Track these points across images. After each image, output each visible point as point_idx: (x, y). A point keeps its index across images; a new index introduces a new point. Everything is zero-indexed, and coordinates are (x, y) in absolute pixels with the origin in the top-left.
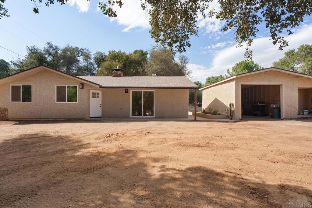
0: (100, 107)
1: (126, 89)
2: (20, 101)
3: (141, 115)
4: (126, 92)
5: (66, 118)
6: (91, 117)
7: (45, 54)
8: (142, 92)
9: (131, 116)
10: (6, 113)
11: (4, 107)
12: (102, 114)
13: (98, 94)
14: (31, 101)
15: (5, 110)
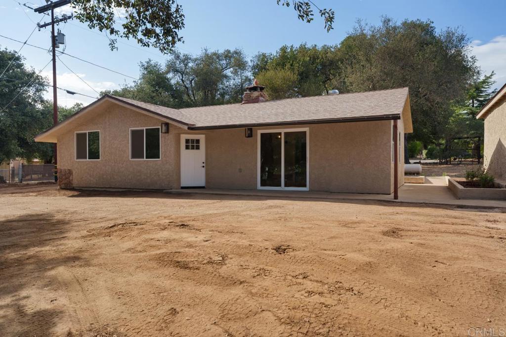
0: (203, 167)
1: (249, 130)
2: (86, 158)
3: (280, 185)
4: (250, 135)
5: (144, 188)
6: (183, 188)
7: (168, 72)
8: (279, 133)
9: (259, 187)
10: (71, 178)
11: (69, 169)
12: (207, 182)
13: (198, 141)
14: (99, 158)
15: (70, 173)
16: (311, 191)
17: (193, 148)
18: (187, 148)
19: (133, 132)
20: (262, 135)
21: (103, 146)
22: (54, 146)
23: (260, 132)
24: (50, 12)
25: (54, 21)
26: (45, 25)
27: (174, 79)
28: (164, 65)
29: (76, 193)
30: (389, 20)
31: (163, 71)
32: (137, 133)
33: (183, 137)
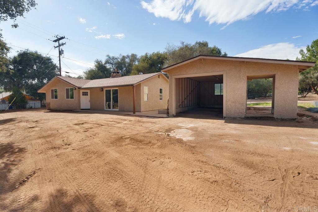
0: (89, 102)
1: (102, 89)
2: (54, 99)
3: (111, 108)
4: (102, 91)
6: (81, 109)
7: (105, 64)
8: (111, 90)
9: (105, 109)
10: (50, 106)
11: (49, 102)
12: (91, 107)
13: (87, 93)
14: (57, 98)
15: (50, 104)
16: (119, 111)
17: (85, 95)
18: (83, 95)
19: (67, 89)
20: (106, 90)
21: (58, 94)
22: (44, 94)
23: (105, 89)
24: (58, 42)
25: (59, 46)
26: (57, 47)
27: (108, 66)
28: (104, 61)
29: (49, 111)
30: (184, 43)
31: (103, 63)
32: (67, 90)
33: (81, 91)
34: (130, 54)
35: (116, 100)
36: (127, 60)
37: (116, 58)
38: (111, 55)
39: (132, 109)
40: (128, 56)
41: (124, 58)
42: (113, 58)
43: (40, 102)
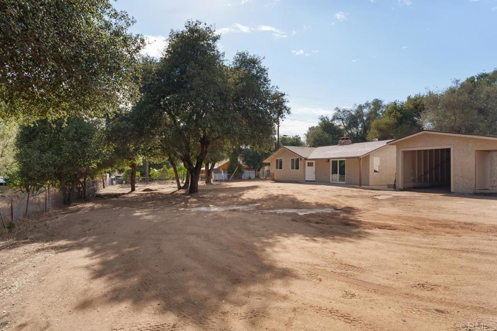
0: (314, 173)
1: (328, 159)
2: (278, 169)
3: (337, 181)
4: (329, 162)
6: (306, 181)
7: (333, 120)
8: (337, 161)
9: (331, 181)
10: (274, 176)
12: (316, 178)
13: (312, 163)
14: (282, 169)
15: (274, 174)
16: (346, 184)
17: (310, 166)
18: (308, 166)
20: (332, 162)
21: (283, 164)
23: (331, 160)
27: (337, 123)
31: (330, 120)
32: (293, 160)
33: (307, 162)
34: (371, 101)
35: (342, 173)
36: (366, 111)
37: (348, 111)
38: (342, 108)
39: (358, 182)
40: (367, 105)
41: (361, 107)
42: (344, 111)
43: (254, 172)
